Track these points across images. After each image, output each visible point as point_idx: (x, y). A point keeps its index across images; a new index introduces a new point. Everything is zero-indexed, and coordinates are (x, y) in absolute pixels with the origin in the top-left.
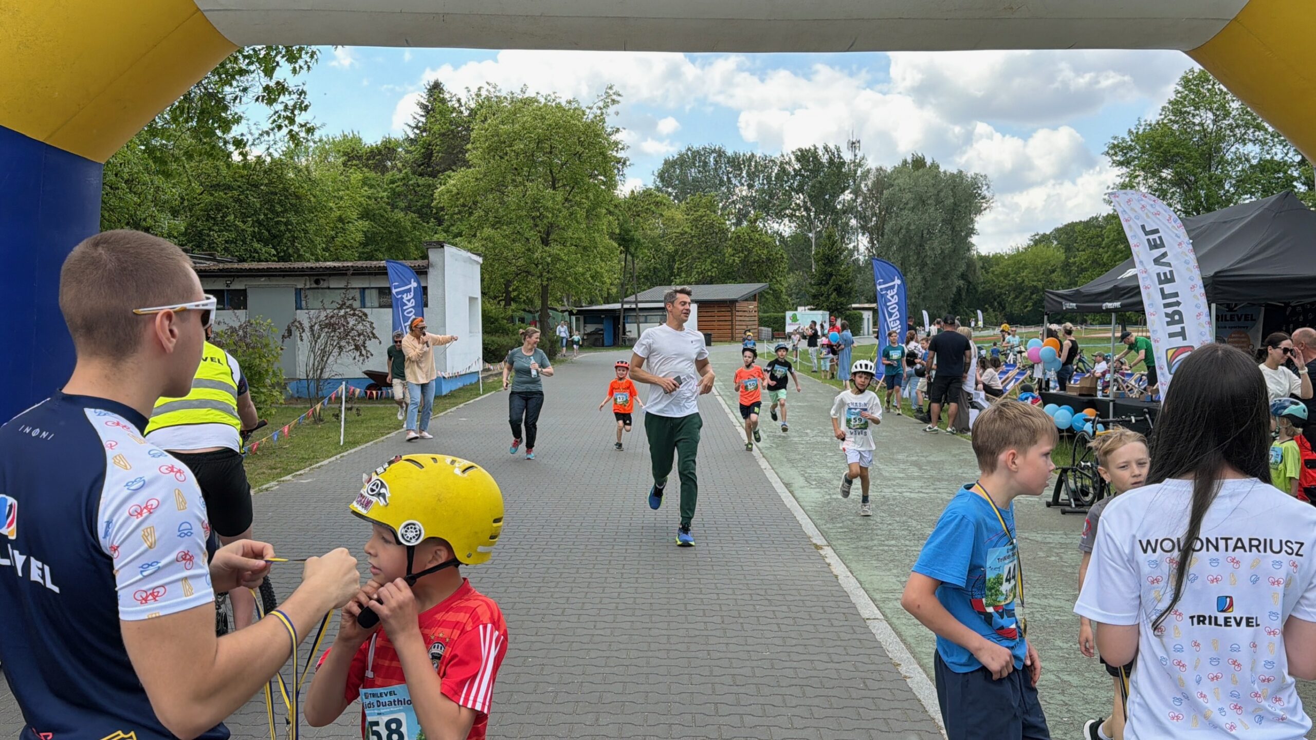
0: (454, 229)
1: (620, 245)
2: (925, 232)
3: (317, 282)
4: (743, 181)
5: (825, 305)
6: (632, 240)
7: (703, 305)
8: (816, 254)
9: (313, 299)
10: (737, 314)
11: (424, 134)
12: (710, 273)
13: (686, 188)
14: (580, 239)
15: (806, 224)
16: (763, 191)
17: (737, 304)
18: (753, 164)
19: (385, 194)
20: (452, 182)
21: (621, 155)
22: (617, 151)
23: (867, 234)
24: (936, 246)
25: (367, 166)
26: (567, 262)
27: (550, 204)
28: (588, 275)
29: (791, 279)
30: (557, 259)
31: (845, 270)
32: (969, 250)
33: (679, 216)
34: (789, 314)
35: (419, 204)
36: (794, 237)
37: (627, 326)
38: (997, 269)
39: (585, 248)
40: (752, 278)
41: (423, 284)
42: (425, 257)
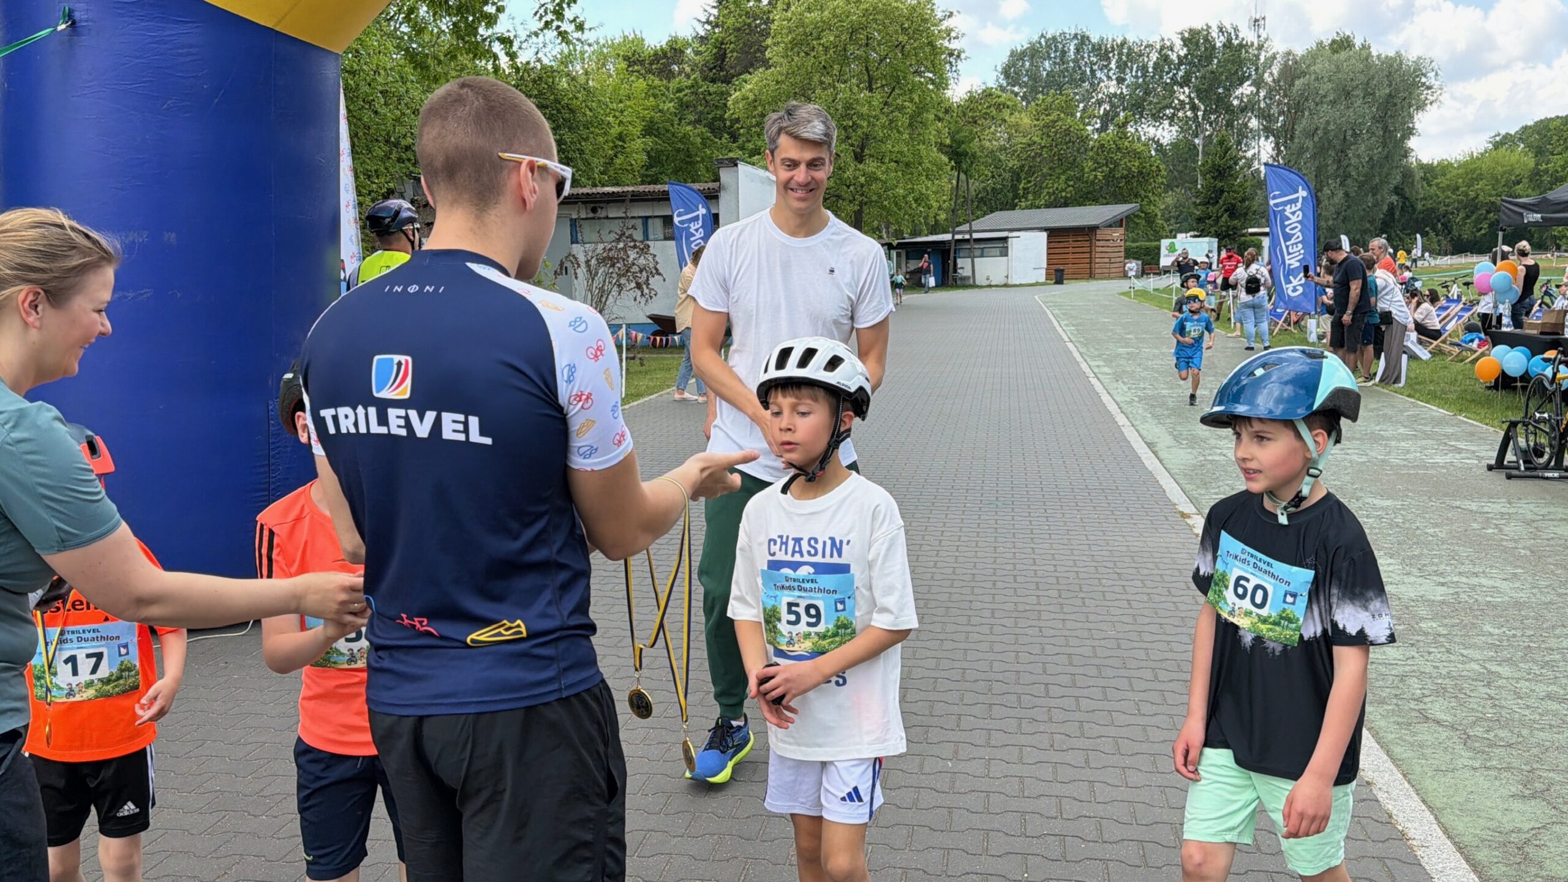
0: (751, 146)
1: (950, 159)
2: (1350, 133)
3: (594, 210)
4: (1111, 73)
5: (1212, 230)
6: (965, 154)
7: (1054, 234)
8: (1203, 165)
9: (588, 231)
10: (1098, 243)
11: (717, 30)
12: (1064, 194)
13: (1035, 85)
14: (901, 152)
15: (1192, 128)
16: (1137, 86)
17: (1098, 232)
18: (1125, 51)
19: (672, 104)
20: (749, 87)
21: (954, 45)
22: (949, 40)
23: (1272, 139)
24: (1361, 152)
25: (650, 71)
26: (885, 183)
27: (865, 110)
28: (910, 198)
29: (1170, 199)
30: (872, 178)
31: (1241, 185)
32: (1406, 157)
33: (1026, 120)
34: (1165, 243)
35: (710, 116)
36: (1175, 145)
37: (959, 261)
38: (1443, 181)
39: (907, 165)
40: (1118, 198)
41: (714, 211)
42: (717, 179)
